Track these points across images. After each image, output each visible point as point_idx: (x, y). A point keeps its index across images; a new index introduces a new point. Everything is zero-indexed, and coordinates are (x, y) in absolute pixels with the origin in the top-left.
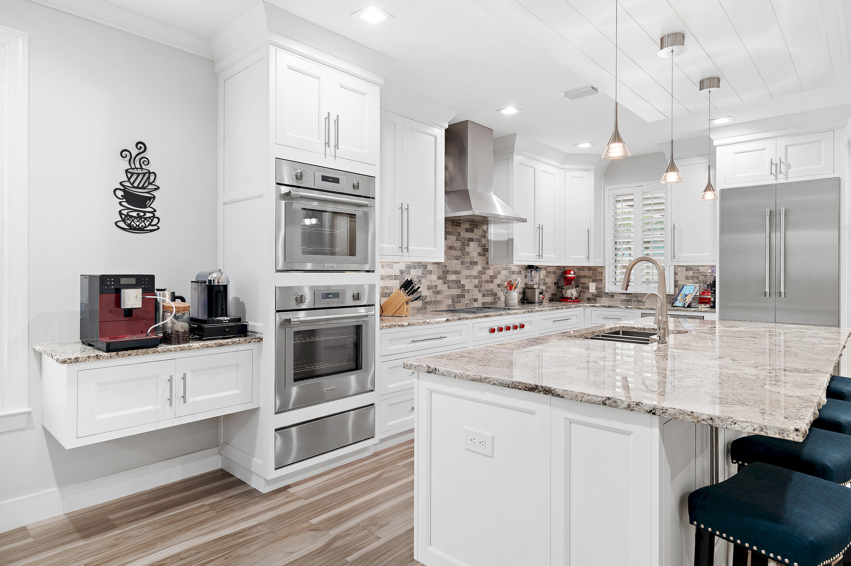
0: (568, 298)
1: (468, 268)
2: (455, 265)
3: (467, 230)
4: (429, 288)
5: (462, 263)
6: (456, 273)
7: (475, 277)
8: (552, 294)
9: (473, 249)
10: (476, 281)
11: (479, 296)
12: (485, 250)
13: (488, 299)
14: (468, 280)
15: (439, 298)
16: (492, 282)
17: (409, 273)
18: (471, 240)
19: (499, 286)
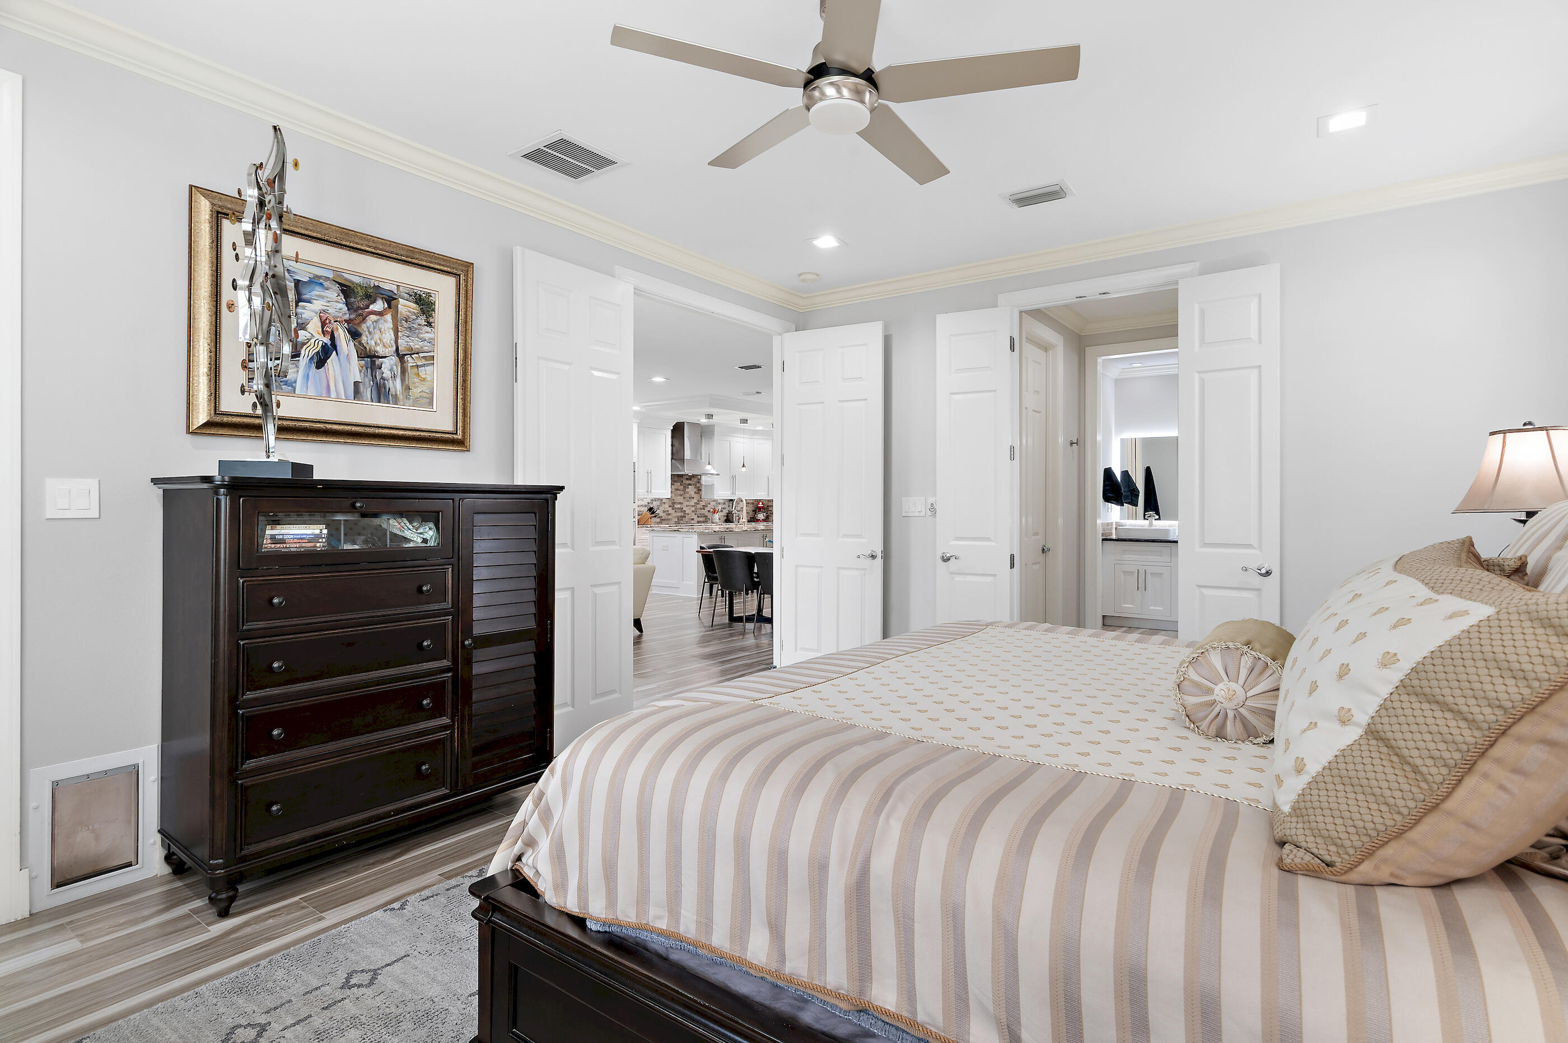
0: (760, 520)
1: (688, 501)
2: (680, 499)
3: (687, 479)
4: (664, 512)
5: (684, 498)
6: (680, 503)
7: (693, 506)
8: (751, 518)
9: (691, 490)
10: (693, 509)
11: (695, 517)
12: (699, 490)
13: (701, 519)
14: (688, 508)
15: (669, 517)
16: (704, 509)
17: (652, 504)
18: (690, 485)
19: (709, 511)
